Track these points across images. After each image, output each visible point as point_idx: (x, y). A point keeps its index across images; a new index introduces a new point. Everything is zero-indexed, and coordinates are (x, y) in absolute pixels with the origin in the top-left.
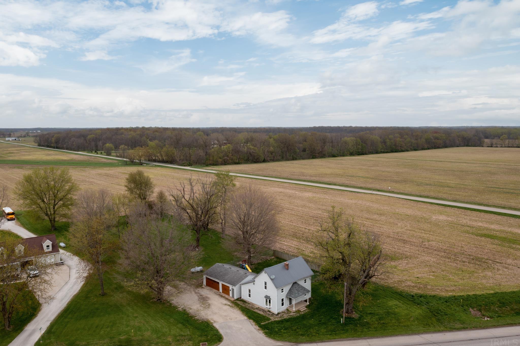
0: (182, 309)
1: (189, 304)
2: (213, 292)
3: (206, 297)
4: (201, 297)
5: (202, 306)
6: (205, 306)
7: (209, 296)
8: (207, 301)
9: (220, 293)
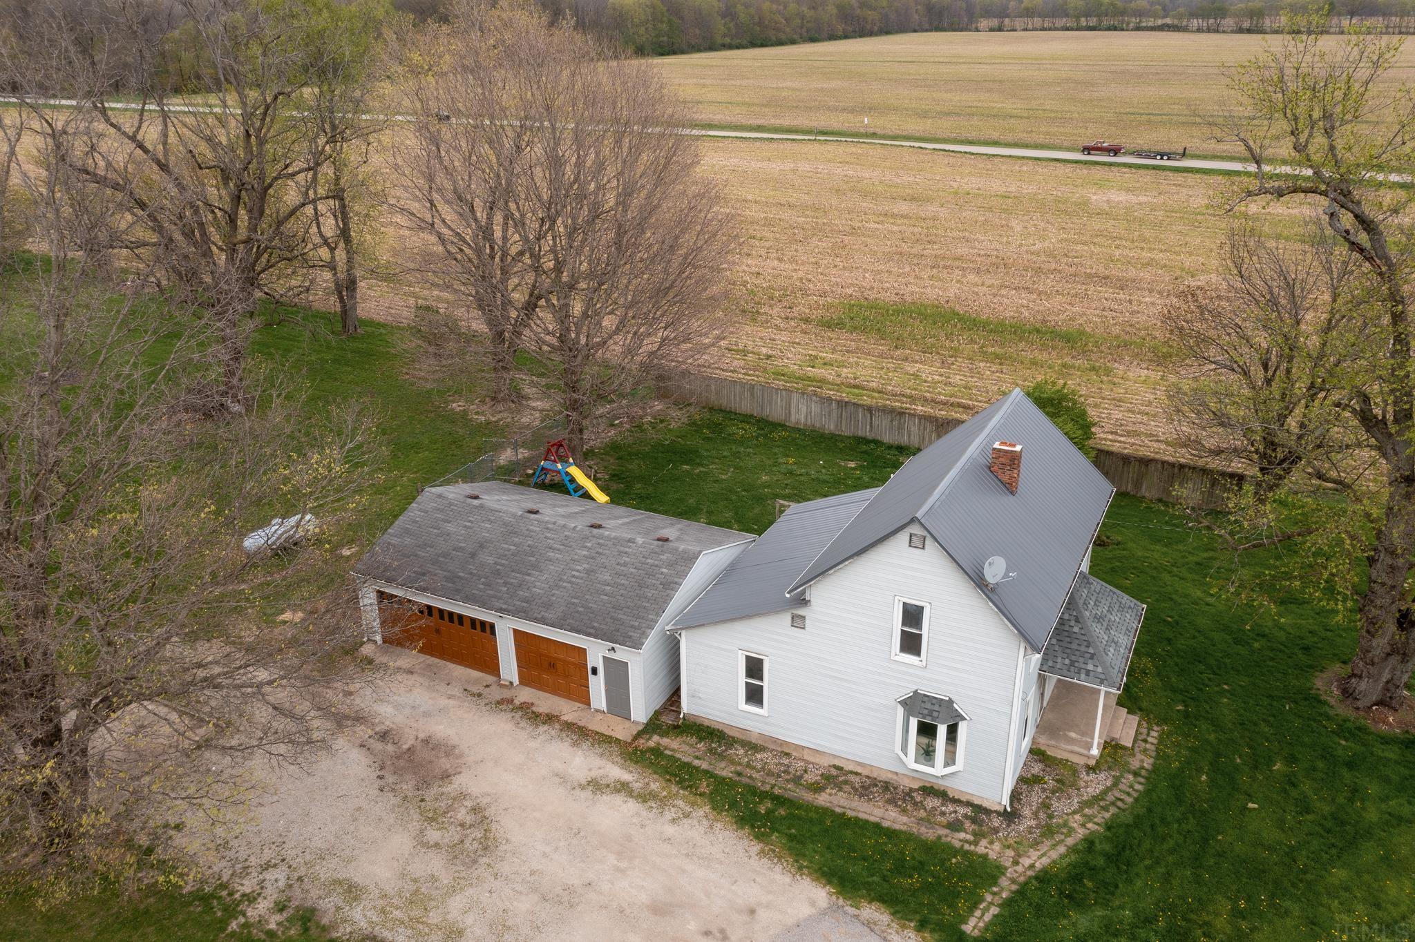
0: (280, 907)
1: (318, 843)
2: (456, 691)
3: (426, 742)
4: (390, 748)
5: (433, 835)
6: (453, 834)
7: (441, 729)
8: (446, 776)
9: (507, 694)
